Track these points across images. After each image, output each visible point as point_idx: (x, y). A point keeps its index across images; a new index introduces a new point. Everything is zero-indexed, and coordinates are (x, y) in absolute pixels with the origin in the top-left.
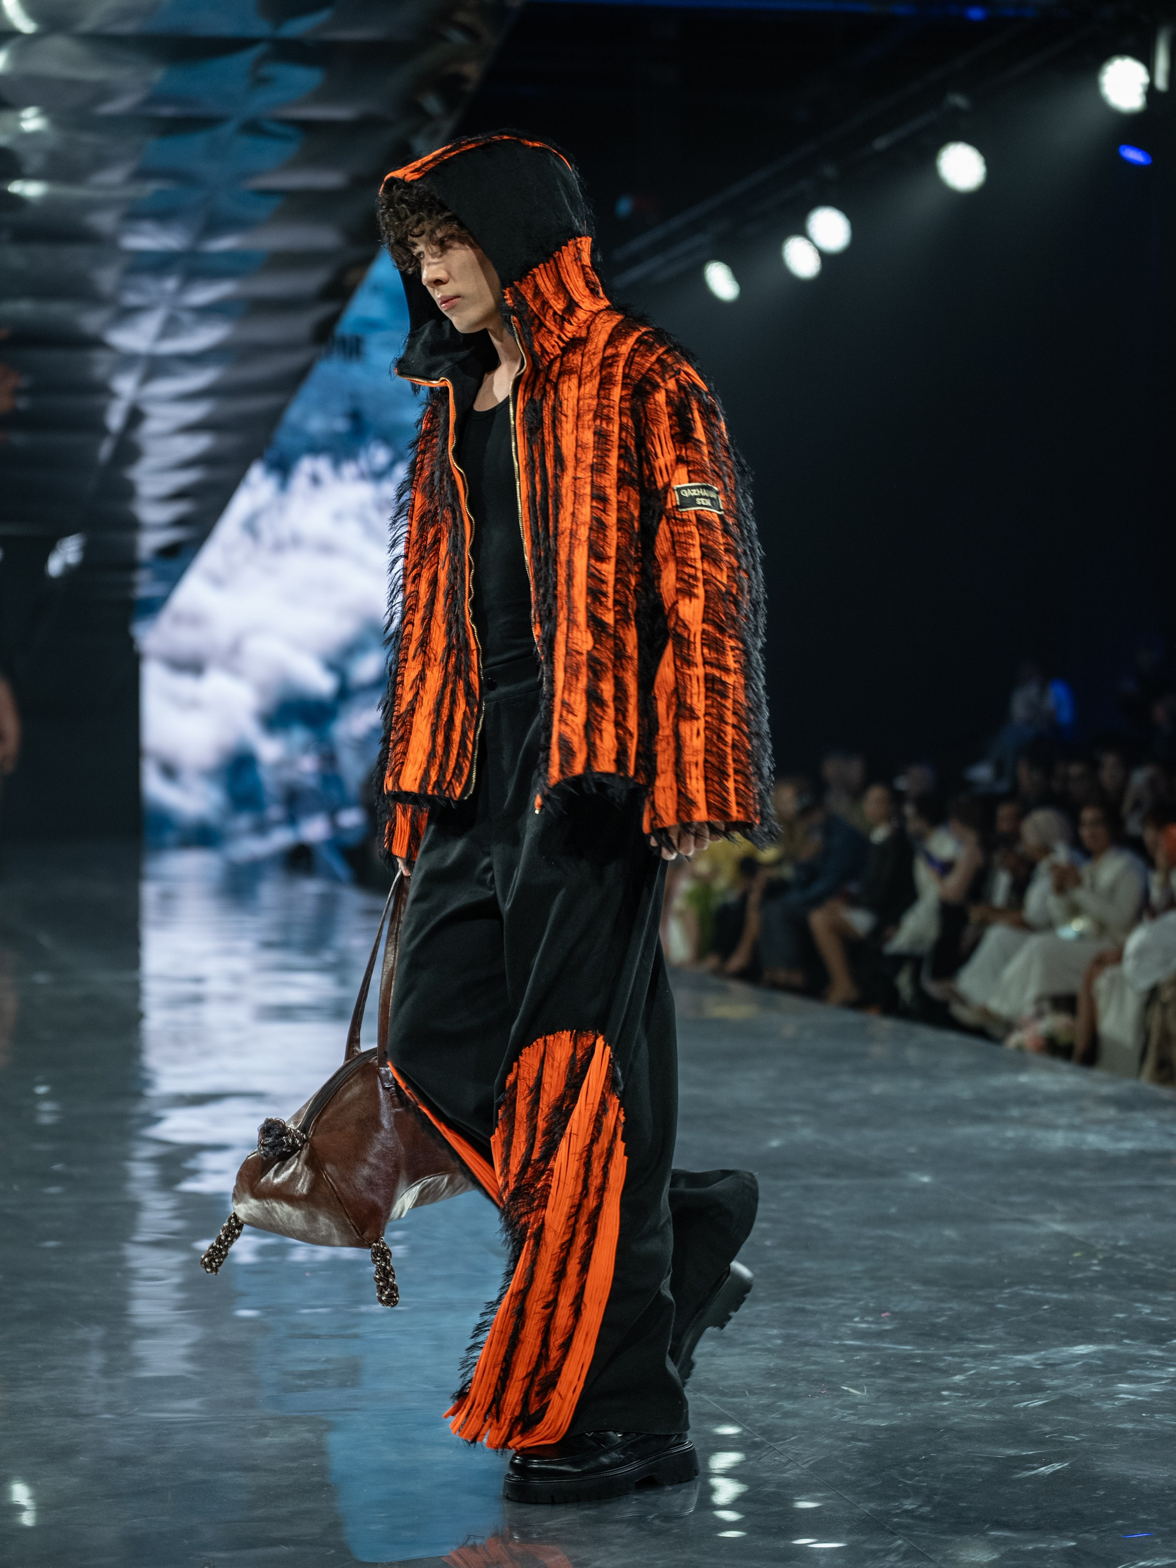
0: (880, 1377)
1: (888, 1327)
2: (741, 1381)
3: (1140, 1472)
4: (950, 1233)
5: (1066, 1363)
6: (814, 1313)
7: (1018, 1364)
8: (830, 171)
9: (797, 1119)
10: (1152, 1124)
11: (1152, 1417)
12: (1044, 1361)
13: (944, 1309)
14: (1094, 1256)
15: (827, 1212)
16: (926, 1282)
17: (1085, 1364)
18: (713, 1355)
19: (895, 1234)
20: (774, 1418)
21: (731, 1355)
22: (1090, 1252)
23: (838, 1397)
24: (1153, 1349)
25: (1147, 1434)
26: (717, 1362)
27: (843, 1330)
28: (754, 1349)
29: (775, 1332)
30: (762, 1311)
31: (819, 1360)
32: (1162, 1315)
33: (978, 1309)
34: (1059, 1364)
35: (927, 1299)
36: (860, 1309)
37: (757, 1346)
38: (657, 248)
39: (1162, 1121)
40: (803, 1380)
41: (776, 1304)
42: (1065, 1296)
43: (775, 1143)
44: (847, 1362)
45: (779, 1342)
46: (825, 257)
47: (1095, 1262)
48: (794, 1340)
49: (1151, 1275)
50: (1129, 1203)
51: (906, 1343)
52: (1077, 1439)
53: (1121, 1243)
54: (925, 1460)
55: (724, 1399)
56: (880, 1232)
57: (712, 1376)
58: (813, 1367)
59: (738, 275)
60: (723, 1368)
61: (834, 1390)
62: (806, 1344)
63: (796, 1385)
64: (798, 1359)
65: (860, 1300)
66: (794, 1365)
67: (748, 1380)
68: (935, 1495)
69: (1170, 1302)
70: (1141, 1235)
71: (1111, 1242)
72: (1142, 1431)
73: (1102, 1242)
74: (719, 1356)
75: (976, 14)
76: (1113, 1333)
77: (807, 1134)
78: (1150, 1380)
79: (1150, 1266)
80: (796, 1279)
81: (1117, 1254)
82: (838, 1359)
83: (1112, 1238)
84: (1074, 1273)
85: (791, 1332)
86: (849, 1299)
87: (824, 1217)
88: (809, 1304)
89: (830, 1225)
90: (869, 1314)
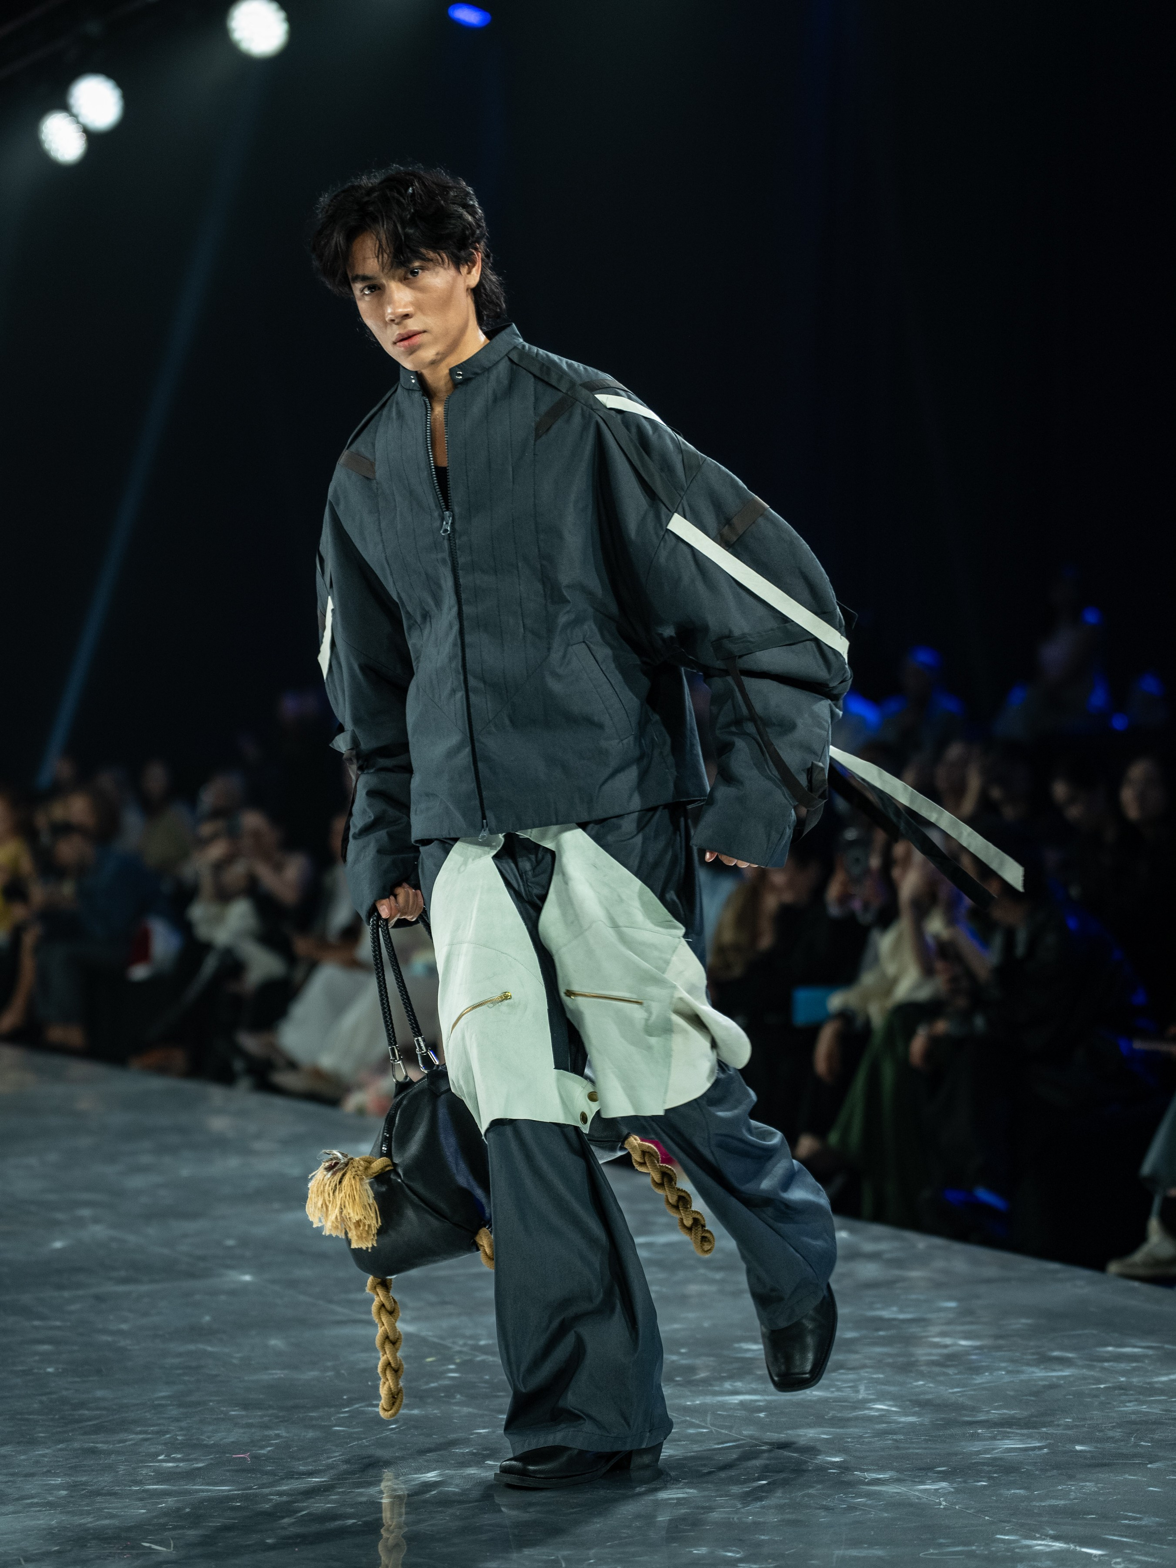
0: (190, 1528)
1: (200, 1465)
2: (15, 1546)
4: (276, 1342)
5: (418, 1493)
6: (109, 1453)
8: (93, 27)
9: (86, 1212)
13: (268, 1438)
14: (451, 1360)
15: (124, 1327)
16: (246, 1405)
17: (439, 1493)
19: (209, 1349)
22: (445, 1355)
23: (138, 1556)
27: (144, 1471)
28: (32, 1505)
29: (59, 1481)
30: (44, 1456)
31: (114, 1511)
33: (311, 1434)
35: (250, 1426)
36: (165, 1444)
37: (35, 1500)
40: (94, 1539)
41: (60, 1446)
42: (416, 1412)
43: (58, 1245)
44: (149, 1511)
45: (64, 1493)
46: (93, 138)
47: (452, 1367)
48: (84, 1489)
51: (222, 1483)
53: (482, 1343)
56: (192, 1347)
58: (107, 1522)
61: (133, 1548)
62: (98, 1493)
63: (85, 1545)
64: (88, 1513)
65: (167, 1432)
66: (82, 1521)
67: (23, 1544)
71: (470, 1342)
73: (461, 1342)
77: (99, 1231)
80: (86, 1412)
81: (477, 1356)
82: (138, 1508)
83: (471, 1337)
84: (427, 1383)
85: (79, 1479)
86: (153, 1433)
87: (121, 1332)
88: (102, 1442)
89: (128, 1342)
90: (177, 1450)
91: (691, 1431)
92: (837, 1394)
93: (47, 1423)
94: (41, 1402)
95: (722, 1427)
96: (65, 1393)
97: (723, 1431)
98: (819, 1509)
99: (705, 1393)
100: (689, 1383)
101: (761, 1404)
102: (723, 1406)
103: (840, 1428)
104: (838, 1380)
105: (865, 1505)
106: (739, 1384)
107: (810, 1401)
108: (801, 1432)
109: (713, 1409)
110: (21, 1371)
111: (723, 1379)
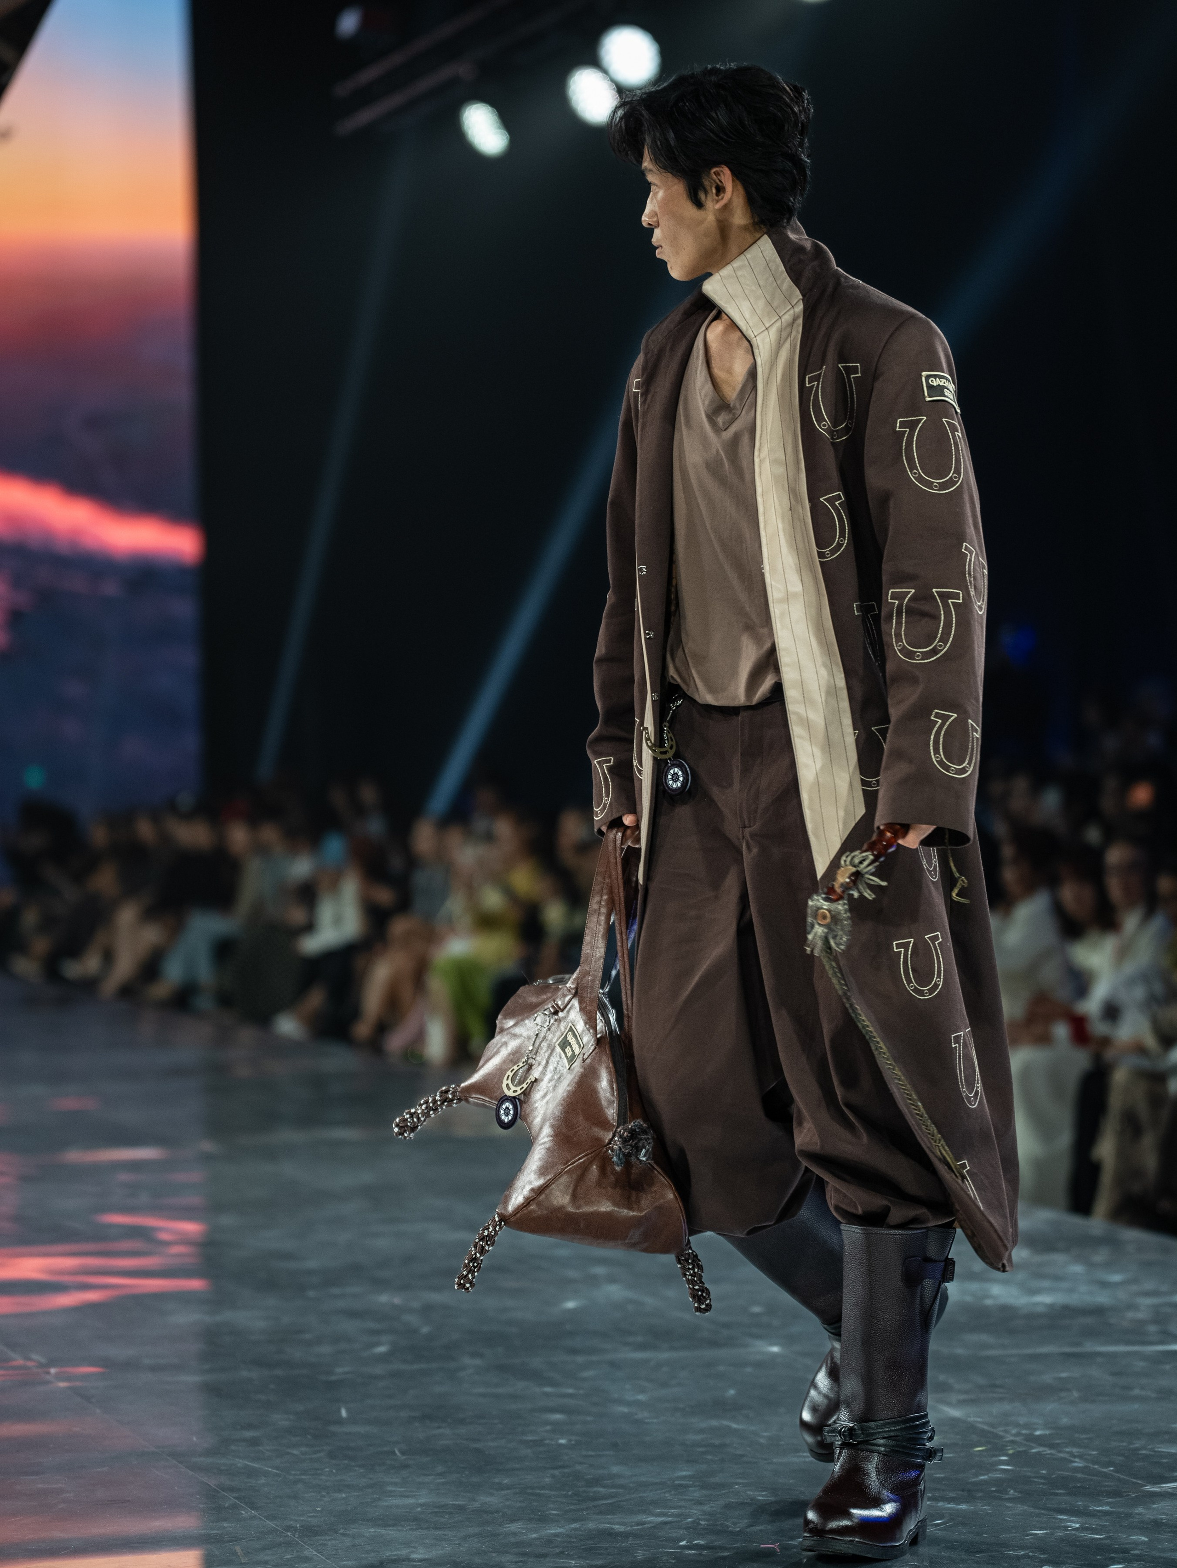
6: (626, 1535)
9: (600, 1270)
10: (1077, 1269)
14: (1002, 1450)
15: (641, 1397)
19: (735, 1426)
22: (997, 1446)
30: (556, 1535)
32: (1095, 1531)
36: (687, 1529)
39: (1091, 1266)
43: (571, 1305)
47: (1004, 1458)
49: (1079, 1475)
50: (1047, 1378)
53: (1038, 1433)
56: (714, 1423)
59: (507, 121)
65: (688, 1516)
69: (1106, 1513)
70: (1065, 1421)
71: (1025, 1432)
73: (1014, 1431)
76: (1029, 1557)
77: (614, 1292)
79: (1078, 1464)
80: (601, 1489)
81: (1033, 1448)
83: (1026, 1426)
84: (976, 1475)
86: (673, 1515)
87: (638, 1403)
88: (619, 1524)
89: (646, 1414)
90: (700, 1536)
93: (560, 1500)
94: (553, 1476)
96: (578, 1467)
110: (532, 1441)
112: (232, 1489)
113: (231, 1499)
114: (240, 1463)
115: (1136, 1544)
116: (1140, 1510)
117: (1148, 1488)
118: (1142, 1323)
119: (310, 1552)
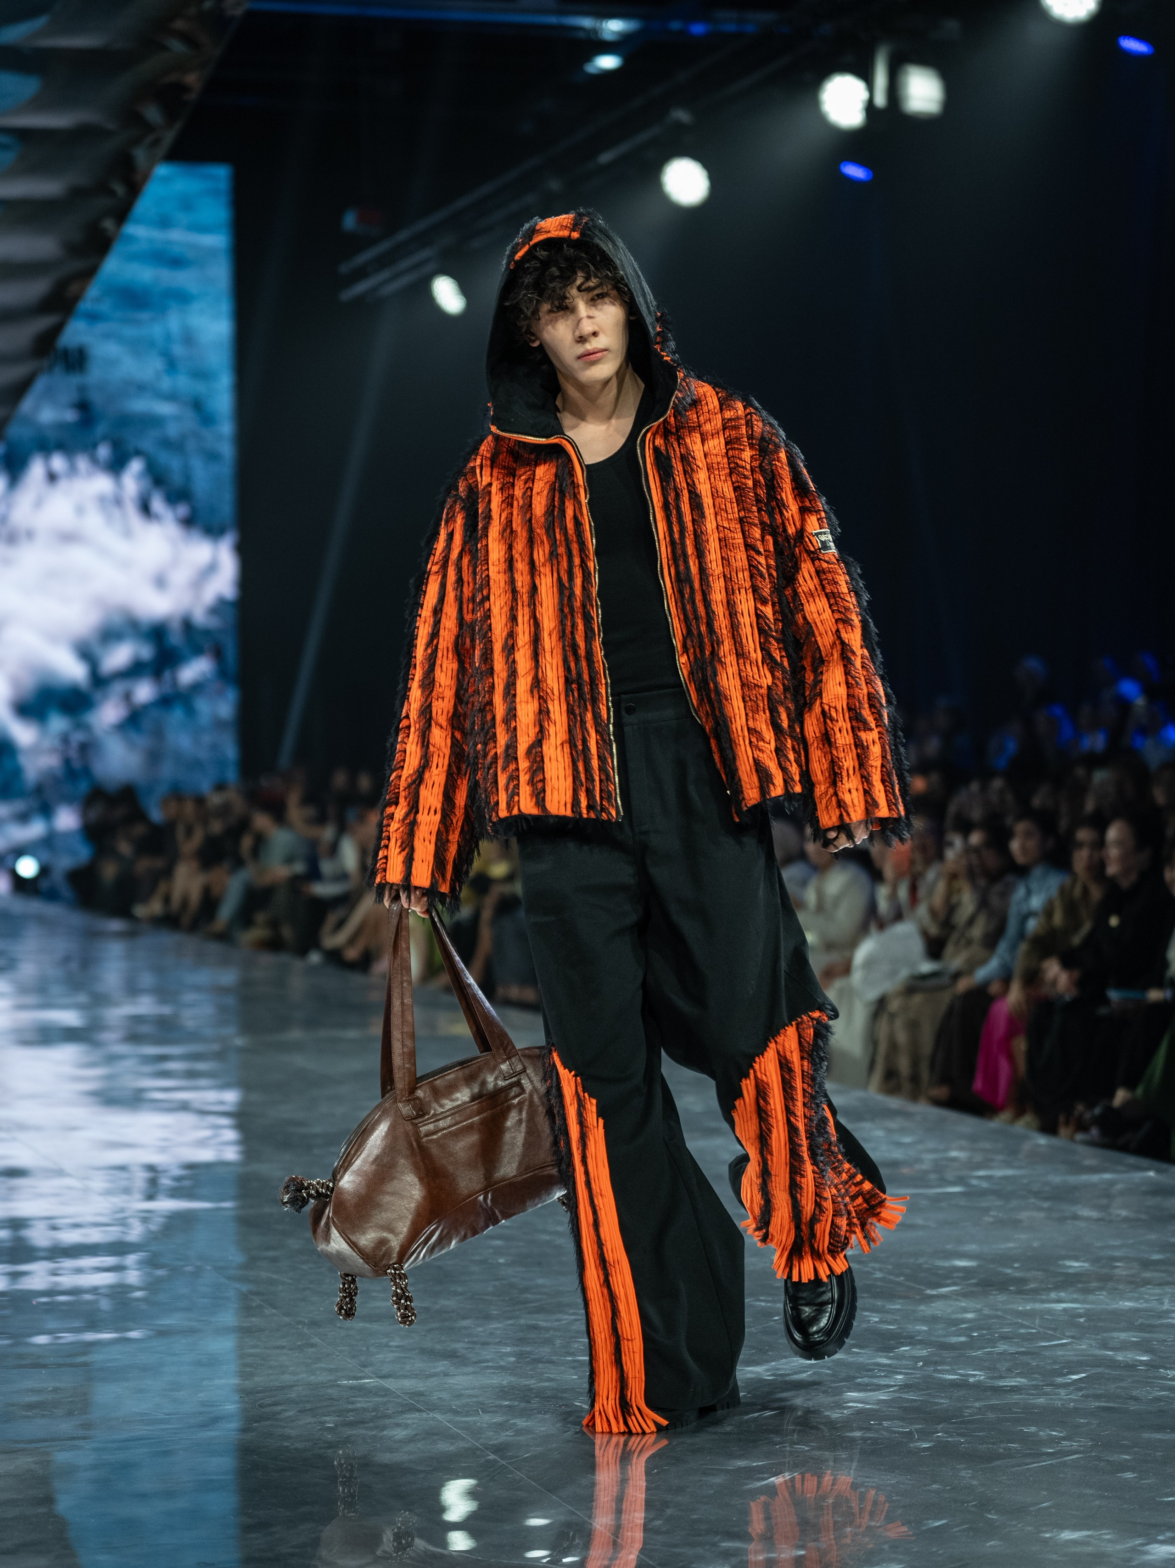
2: (474, 1400)
3: (868, 1480)
5: (795, 1373)
6: (547, 1329)
7: (749, 1376)
8: (554, 185)
10: (880, 1133)
11: (881, 1424)
12: (774, 1372)
17: (814, 1373)
18: (446, 1375)
20: (507, 1436)
21: (464, 1374)
24: (881, 1357)
25: (875, 1441)
26: (450, 1381)
27: (576, 1345)
28: (488, 1367)
29: (509, 1349)
30: (495, 1329)
31: (552, 1376)
32: (890, 1323)
34: (789, 1375)
37: (490, 1364)
38: (383, 262)
39: (889, 1131)
40: (536, 1397)
41: (509, 1322)
45: (512, 1359)
48: (527, 1358)
49: (879, 1283)
52: (807, 1448)
54: (657, 1473)
55: (458, 1418)
57: (445, 1395)
58: (547, 1384)
59: (465, 289)
60: (457, 1387)
62: (539, 1361)
63: (530, 1402)
64: (532, 1377)
66: (527, 1383)
67: (480, 1399)
68: (668, 1507)
69: (898, 1310)
72: (870, 1438)
74: (452, 1375)
75: (698, 29)
78: (878, 1388)
79: (879, 1275)
80: (530, 1296)
82: (571, 1375)
85: (524, 1349)
88: (542, 1321)
91: (1022, 1331)
92: (1145, 1305)
93: (499, 1303)
94: (494, 1286)
95: (1049, 1329)
96: (513, 1280)
97: (1049, 1332)
98: (1128, 1399)
99: (1034, 1301)
100: (1020, 1292)
101: (1081, 1311)
102: (1050, 1312)
103: (1148, 1332)
104: (1146, 1294)
105: (1168, 1397)
106: (1063, 1294)
107: (1122, 1310)
108: (1115, 1334)
109: (1042, 1313)
111: (1049, 1290)
112: (258, 1294)
113: (256, 1301)
114: (264, 1275)
115: (919, 1332)
116: (922, 1308)
117: (929, 1292)
118: (926, 1172)
119: (316, 1340)
